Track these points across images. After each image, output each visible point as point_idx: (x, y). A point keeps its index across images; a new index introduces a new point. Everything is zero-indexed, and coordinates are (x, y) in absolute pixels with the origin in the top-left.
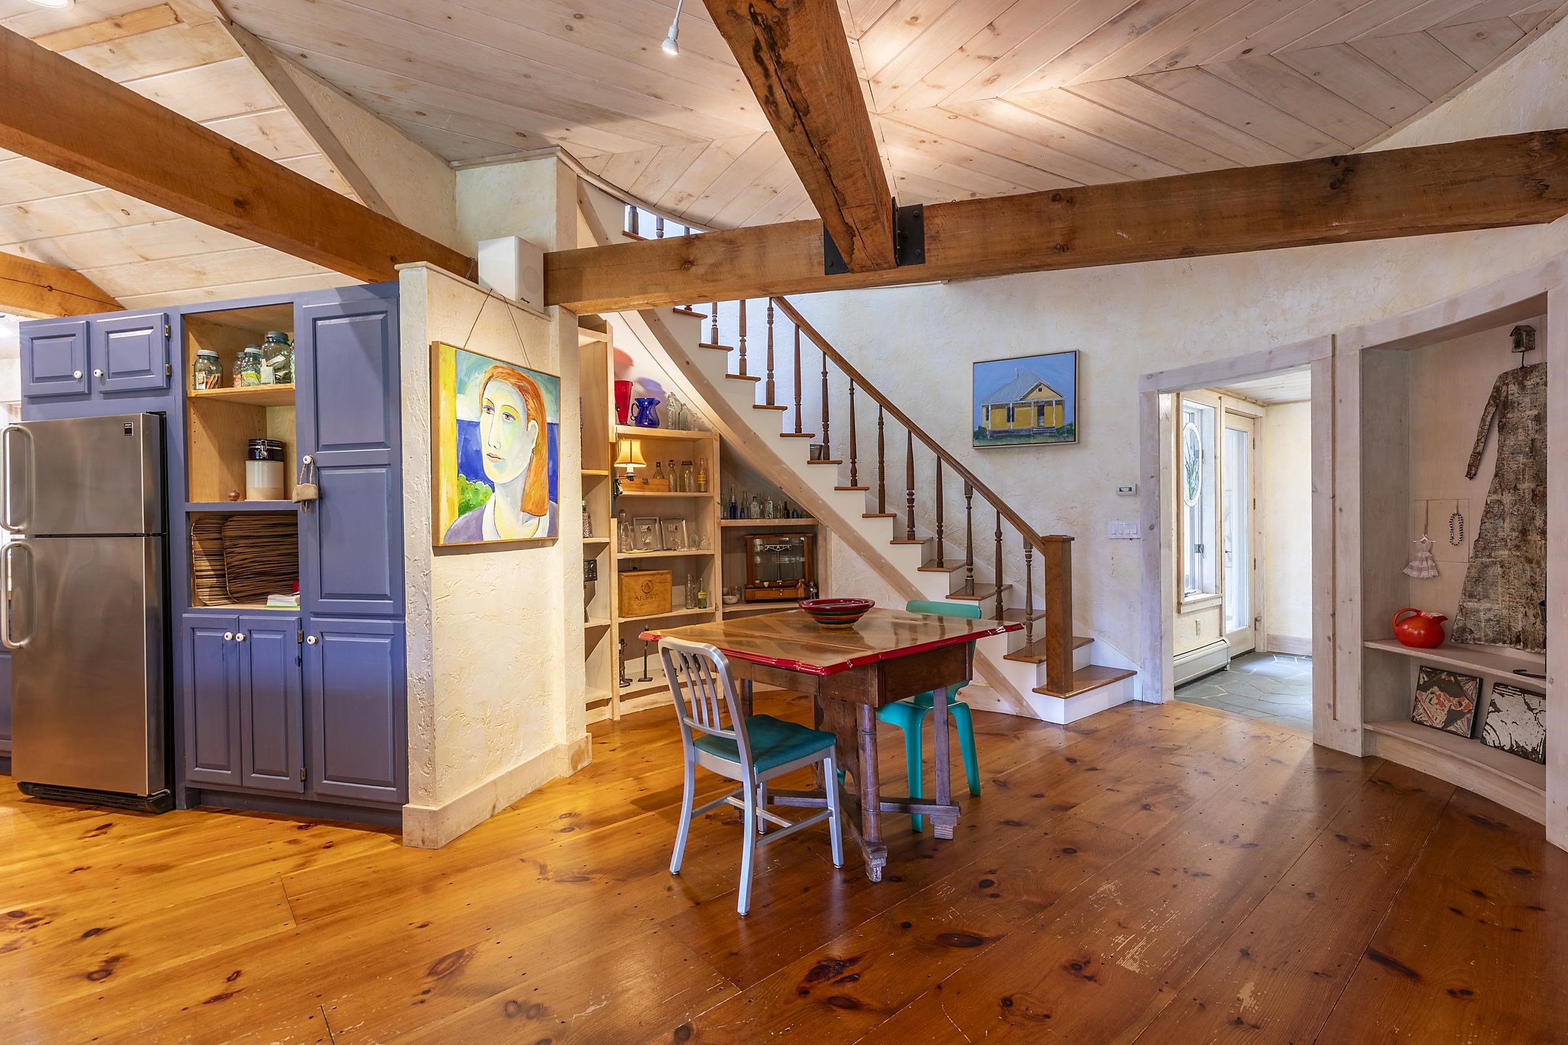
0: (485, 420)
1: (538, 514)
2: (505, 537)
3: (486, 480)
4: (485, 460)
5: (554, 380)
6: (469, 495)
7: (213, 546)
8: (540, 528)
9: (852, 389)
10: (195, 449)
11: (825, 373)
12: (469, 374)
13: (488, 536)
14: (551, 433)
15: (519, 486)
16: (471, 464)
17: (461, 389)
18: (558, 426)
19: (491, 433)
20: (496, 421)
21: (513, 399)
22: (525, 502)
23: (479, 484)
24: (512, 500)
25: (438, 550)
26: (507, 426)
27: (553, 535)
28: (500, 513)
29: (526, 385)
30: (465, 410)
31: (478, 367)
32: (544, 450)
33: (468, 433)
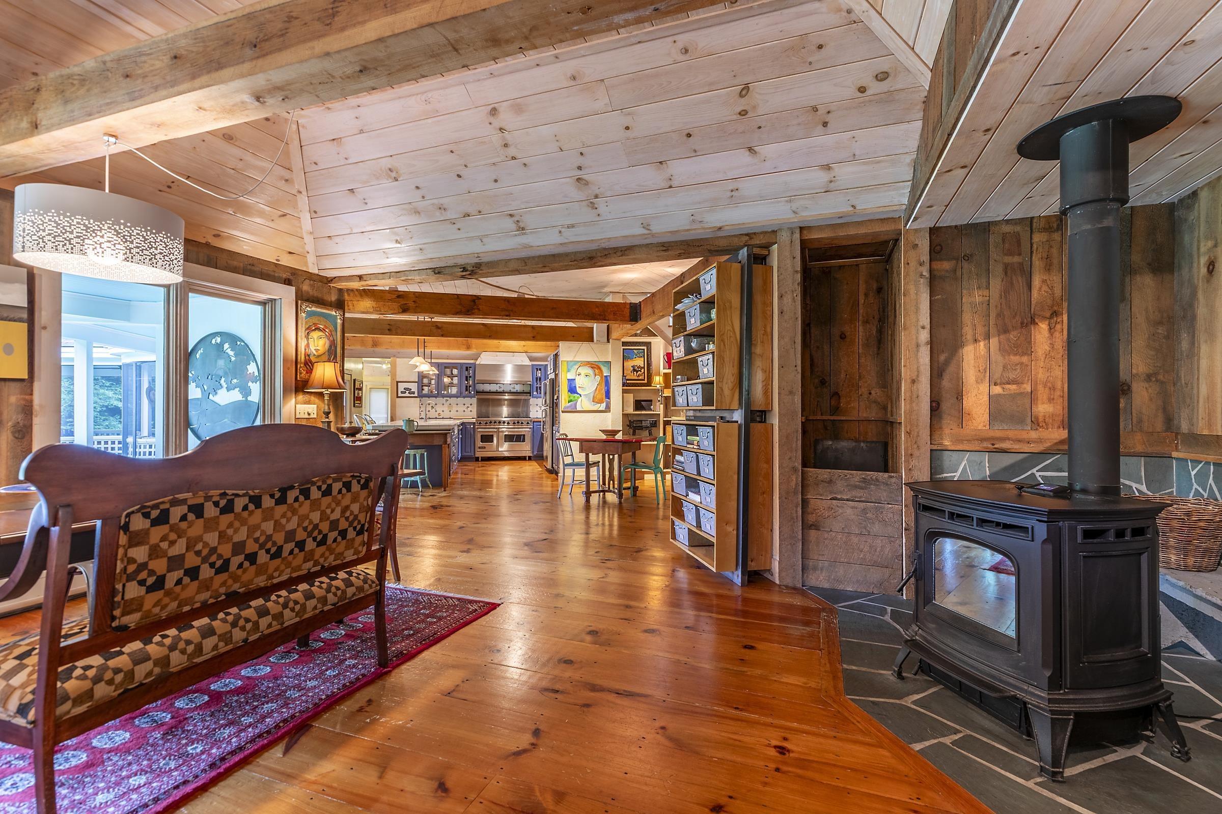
0: (578, 378)
1: (600, 402)
2: (585, 409)
3: (578, 394)
4: (577, 388)
5: (609, 364)
8: (603, 407)
10: (556, 387)
13: (579, 408)
14: (607, 381)
15: (592, 395)
16: (572, 390)
17: (569, 371)
18: (610, 376)
19: (580, 382)
20: (582, 378)
21: (589, 371)
22: (595, 400)
23: (575, 395)
24: (589, 400)
25: (563, 412)
26: (587, 379)
27: (608, 409)
28: (584, 403)
29: (595, 366)
30: (570, 376)
31: (575, 364)
32: (604, 383)
33: (571, 381)
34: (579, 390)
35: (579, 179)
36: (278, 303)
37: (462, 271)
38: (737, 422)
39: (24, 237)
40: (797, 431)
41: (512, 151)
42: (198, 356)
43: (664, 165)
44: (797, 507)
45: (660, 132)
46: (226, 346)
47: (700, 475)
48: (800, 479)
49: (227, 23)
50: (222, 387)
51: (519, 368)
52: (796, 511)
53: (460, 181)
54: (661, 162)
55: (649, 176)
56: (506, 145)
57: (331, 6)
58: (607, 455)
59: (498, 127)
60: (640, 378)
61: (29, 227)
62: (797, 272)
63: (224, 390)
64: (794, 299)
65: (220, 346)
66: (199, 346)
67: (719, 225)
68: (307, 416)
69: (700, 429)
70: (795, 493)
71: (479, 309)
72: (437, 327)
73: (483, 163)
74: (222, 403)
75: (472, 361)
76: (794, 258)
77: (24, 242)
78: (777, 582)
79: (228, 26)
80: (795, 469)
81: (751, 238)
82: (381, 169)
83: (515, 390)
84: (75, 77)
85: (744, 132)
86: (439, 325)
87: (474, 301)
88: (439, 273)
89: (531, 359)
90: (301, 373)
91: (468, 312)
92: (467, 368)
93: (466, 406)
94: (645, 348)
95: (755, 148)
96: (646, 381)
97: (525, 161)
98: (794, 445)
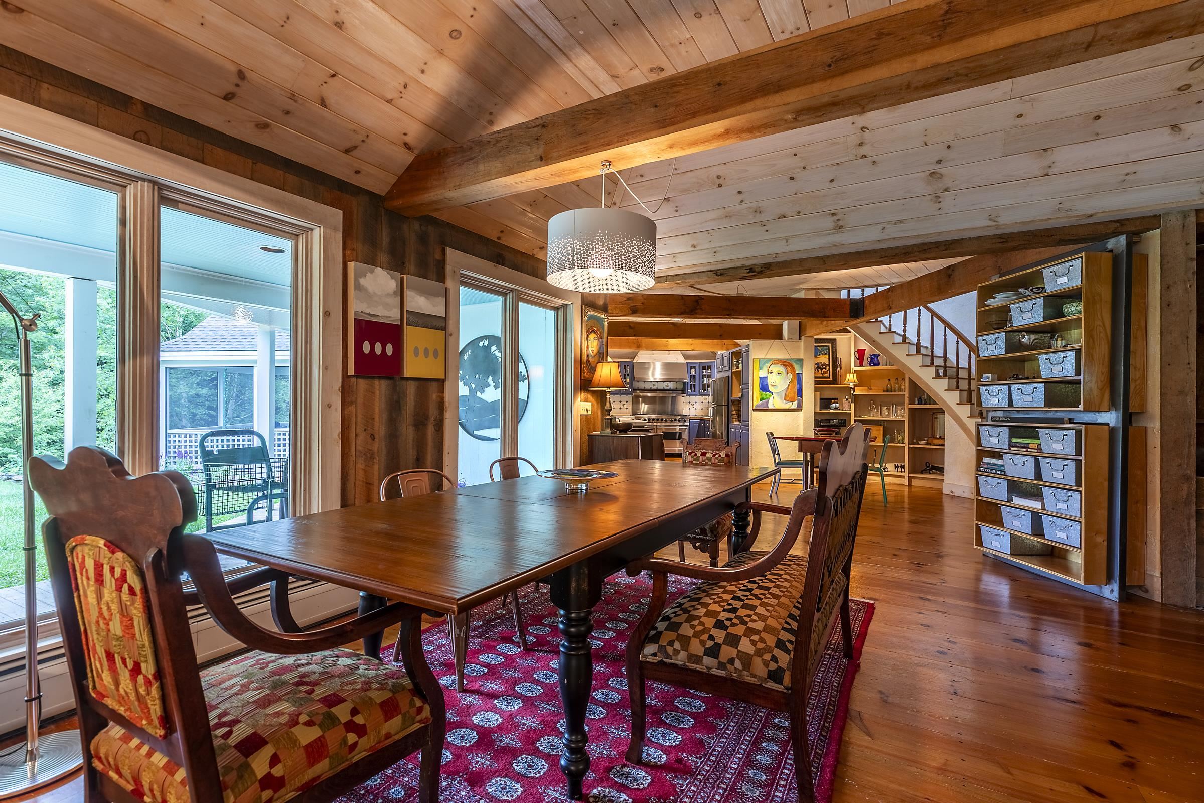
0: (769, 376)
1: (792, 400)
2: (777, 407)
3: (770, 392)
4: (769, 386)
5: (801, 361)
6: (763, 396)
7: (737, 408)
8: (795, 405)
9: (958, 341)
10: (734, 384)
11: (945, 335)
12: (764, 364)
13: (770, 407)
14: (799, 379)
15: (784, 393)
16: (764, 388)
17: (761, 369)
18: (802, 374)
19: (772, 380)
20: (774, 376)
21: (781, 369)
22: (787, 399)
23: (767, 393)
24: (781, 398)
25: (754, 410)
26: (779, 377)
27: (799, 408)
28: (775, 401)
29: (787, 364)
30: (763, 374)
31: (767, 362)
32: (795, 382)
33: (763, 380)
34: (771, 388)
35: (934, 172)
36: (569, 308)
37: (749, 272)
38: (1108, 424)
39: (573, 256)
40: (1190, 436)
41: (864, 150)
42: (465, 358)
43: (1049, 152)
44: (1189, 519)
45: (1061, 116)
46: (494, 348)
47: (1042, 480)
48: (1194, 488)
49: (790, 47)
50: (489, 386)
51: (668, 367)
52: (1189, 524)
53: (792, 182)
54: (1045, 150)
55: (1026, 164)
56: (861, 144)
57: (941, 18)
58: (808, 454)
59: (861, 126)
60: (825, 375)
61: (578, 247)
62: (1192, 259)
63: (492, 388)
64: (1187, 289)
65: (487, 349)
66: (467, 348)
67: (1090, 213)
68: (586, 413)
69: (1041, 432)
70: (1187, 503)
71: (701, 309)
72: (630, 327)
73: (826, 164)
74: (489, 401)
75: (628, 360)
76: (1187, 244)
77: (573, 260)
78: (1158, 598)
79: (791, 50)
80: (1187, 478)
81: (1122, 225)
82: (708, 177)
83: (668, 388)
84: (589, 112)
85: (1175, 109)
86: (631, 325)
87: (697, 301)
88: (721, 275)
89: (686, 357)
90: (584, 373)
91: (692, 313)
92: (625, 366)
93: (622, 403)
94: (830, 345)
95: (1183, 127)
96: (831, 379)
97: (875, 159)
98: (1186, 451)
